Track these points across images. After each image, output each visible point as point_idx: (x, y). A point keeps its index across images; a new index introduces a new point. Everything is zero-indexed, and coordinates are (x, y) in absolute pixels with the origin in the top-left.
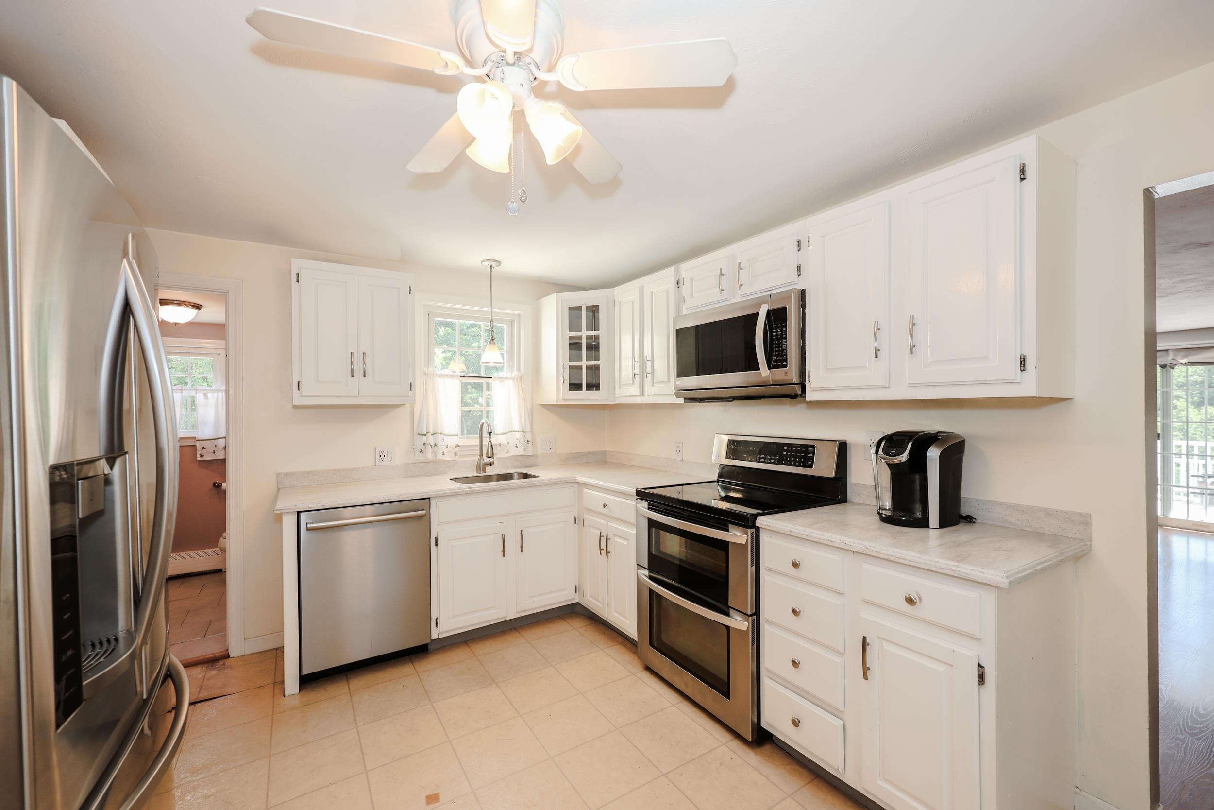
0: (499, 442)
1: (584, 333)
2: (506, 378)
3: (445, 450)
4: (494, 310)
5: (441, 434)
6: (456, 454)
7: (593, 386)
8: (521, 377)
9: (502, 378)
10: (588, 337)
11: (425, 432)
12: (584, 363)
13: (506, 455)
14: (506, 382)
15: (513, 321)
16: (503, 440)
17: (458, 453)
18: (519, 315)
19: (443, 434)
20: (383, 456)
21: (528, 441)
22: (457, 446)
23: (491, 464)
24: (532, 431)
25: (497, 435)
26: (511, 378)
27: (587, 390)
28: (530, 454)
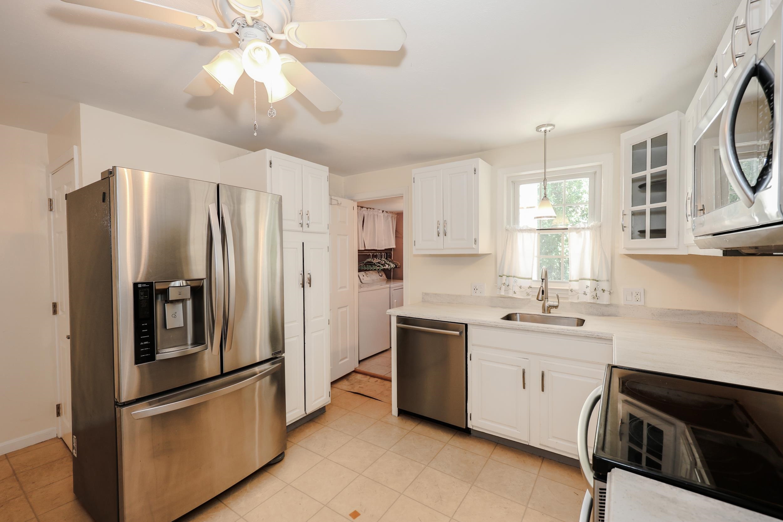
0: (571, 288)
1: (648, 172)
2: (583, 228)
3: (517, 289)
4: (547, 170)
5: (514, 277)
6: (528, 294)
7: (659, 233)
8: (600, 227)
9: (579, 229)
10: (653, 176)
11: (502, 275)
12: (648, 207)
13: (576, 301)
14: (583, 232)
15: (595, 173)
16: (575, 286)
17: (530, 293)
18: (601, 165)
19: (516, 277)
20: (476, 289)
21: (603, 291)
22: (530, 287)
23: (556, 307)
24: (610, 280)
25: (570, 281)
26: (588, 228)
27: (651, 237)
28: (605, 303)
